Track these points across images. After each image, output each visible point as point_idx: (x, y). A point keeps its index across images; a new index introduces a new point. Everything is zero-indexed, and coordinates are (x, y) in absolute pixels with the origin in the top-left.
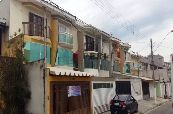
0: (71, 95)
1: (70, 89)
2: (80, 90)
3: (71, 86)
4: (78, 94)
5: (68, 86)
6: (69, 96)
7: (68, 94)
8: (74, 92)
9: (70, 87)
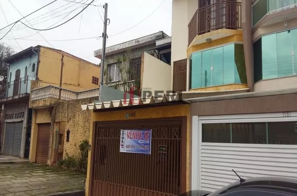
0: (126, 149)
1: (126, 136)
2: (149, 141)
3: (129, 131)
4: (143, 151)
5: (122, 130)
6: (122, 150)
7: (121, 146)
8: (135, 144)
9: (126, 131)
